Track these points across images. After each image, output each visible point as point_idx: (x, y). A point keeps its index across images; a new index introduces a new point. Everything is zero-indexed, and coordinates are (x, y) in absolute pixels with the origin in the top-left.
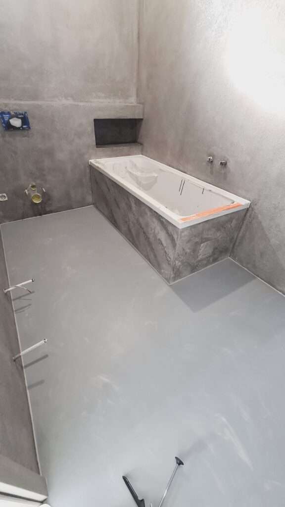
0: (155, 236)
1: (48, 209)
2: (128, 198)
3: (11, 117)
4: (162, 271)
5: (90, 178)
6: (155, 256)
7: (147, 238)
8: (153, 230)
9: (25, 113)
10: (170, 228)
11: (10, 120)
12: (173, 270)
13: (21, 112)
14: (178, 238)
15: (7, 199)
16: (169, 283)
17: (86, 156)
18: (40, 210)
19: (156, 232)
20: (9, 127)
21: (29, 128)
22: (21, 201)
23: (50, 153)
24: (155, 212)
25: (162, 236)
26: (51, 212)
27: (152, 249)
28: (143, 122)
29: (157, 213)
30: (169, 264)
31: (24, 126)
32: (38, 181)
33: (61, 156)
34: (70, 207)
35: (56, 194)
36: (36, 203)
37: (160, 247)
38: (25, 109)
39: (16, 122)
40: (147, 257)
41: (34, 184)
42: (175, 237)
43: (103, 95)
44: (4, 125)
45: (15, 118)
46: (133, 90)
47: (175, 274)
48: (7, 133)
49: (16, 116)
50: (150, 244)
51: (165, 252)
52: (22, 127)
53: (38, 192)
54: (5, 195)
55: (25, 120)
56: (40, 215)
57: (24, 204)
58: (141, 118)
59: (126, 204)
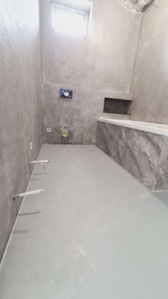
0: (140, 151)
1: (69, 142)
2: (120, 131)
3: (65, 91)
4: (145, 179)
5: (97, 128)
6: (138, 167)
7: (132, 155)
8: (139, 147)
9: (72, 90)
10: (156, 139)
11: (64, 93)
12: (156, 177)
13: (70, 90)
14: (163, 144)
15: (50, 131)
16: (151, 191)
17: (97, 116)
18: (65, 141)
19: (142, 146)
20: (63, 96)
21: (72, 97)
22: (57, 134)
23: (78, 111)
24: (142, 131)
25: (147, 148)
26: (71, 144)
27: (136, 162)
28: (132, 103)
29: (143, 131)
30: (152, 171)
31: (70, 96)
32: (69, 125)
33: (84, 114)
34: (81, 143)
35: (76, 134)
36: (64, 137)
37: (144, 158)
38: (72, 89)
39: (67, 94)
40: (131, 171)
41: (66, 126)
42: (161, 144)
43: (112, 89)
44: (61, 95)
45: (66, 92)
46: (128, 88)
47: (158, 182)
48: (61, 99)
49: (67, 91)
50: (134, 158)
51: (149, 162)
52: (68, 96)
53: (67, 131)
54: (50, 129)
55: (71, 93)
56: (64, 144)
57: (58, 136)
58: (132, 100)
59: (119, 135)
